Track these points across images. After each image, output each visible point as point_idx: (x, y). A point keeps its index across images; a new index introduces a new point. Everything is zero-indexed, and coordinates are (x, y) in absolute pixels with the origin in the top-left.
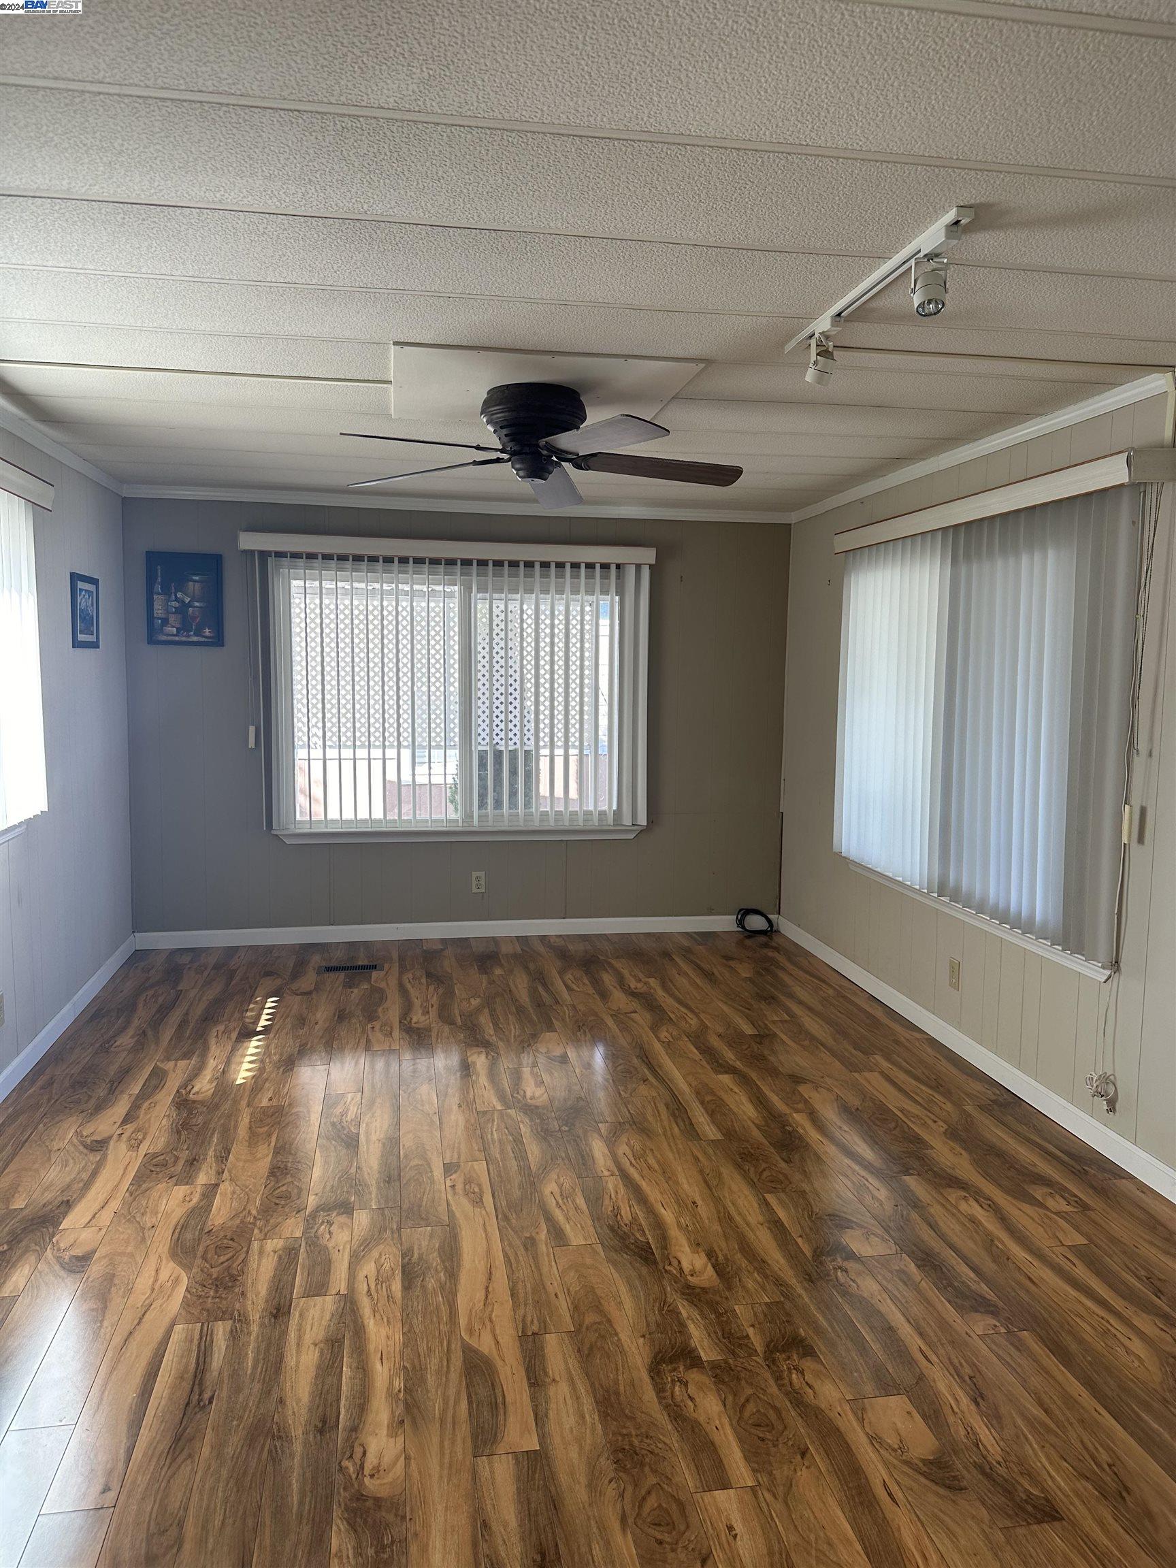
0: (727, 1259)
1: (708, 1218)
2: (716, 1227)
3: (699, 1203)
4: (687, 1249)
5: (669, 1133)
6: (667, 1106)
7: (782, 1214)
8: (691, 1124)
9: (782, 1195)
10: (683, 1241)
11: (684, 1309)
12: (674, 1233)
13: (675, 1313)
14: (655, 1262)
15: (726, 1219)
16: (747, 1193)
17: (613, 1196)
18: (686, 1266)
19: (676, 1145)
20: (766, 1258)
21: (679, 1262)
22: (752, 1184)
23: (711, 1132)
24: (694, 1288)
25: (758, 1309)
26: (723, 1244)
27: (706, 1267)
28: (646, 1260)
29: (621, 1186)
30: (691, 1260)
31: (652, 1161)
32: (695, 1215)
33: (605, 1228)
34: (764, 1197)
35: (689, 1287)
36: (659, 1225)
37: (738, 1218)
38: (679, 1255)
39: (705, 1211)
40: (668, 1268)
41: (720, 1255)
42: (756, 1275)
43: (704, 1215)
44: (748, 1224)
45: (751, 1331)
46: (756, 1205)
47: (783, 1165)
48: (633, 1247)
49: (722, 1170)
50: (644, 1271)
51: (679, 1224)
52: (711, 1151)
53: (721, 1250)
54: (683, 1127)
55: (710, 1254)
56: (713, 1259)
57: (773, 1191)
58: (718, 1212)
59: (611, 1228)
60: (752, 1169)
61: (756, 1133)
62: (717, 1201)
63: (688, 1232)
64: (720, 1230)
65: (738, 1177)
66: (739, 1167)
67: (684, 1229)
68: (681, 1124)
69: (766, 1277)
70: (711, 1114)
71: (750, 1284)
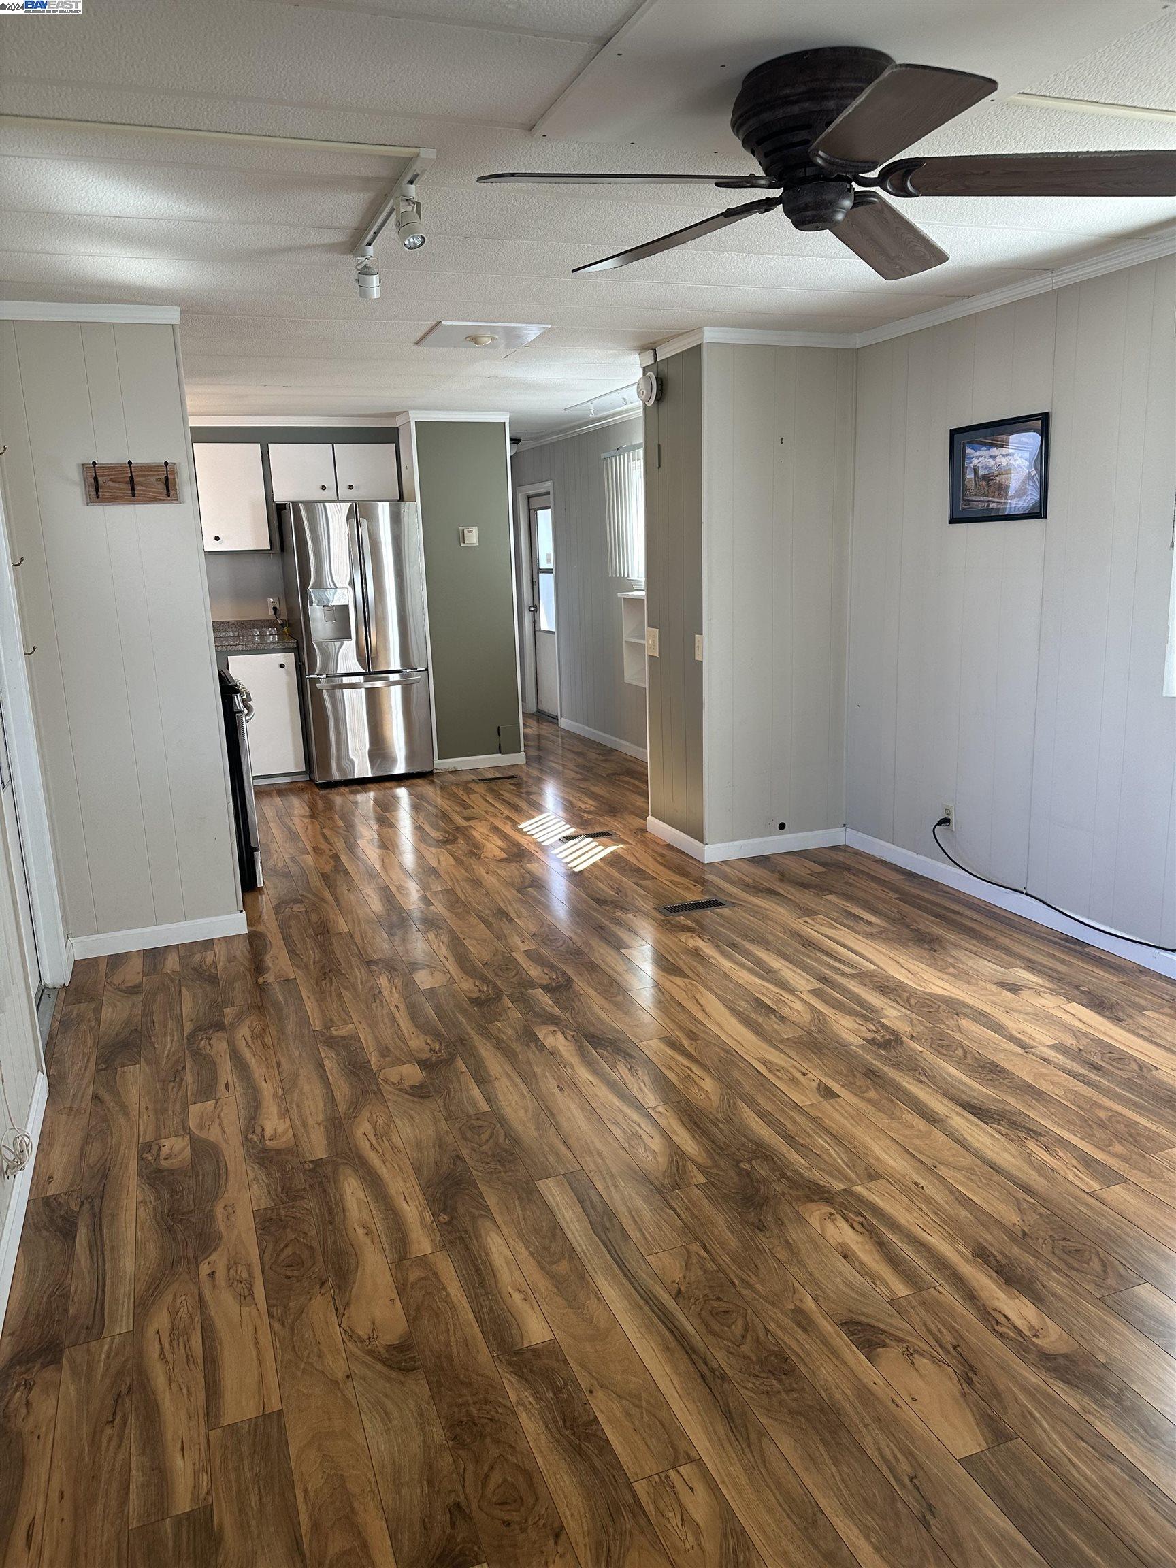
0: (528, 1046)
1: (546, 1077)
2: (538, 1070)
3: (556, 1091)
4: (561, 1048)
5: (609, 1181)
6: (626, 1236)
7: (476, 1092)
8: (581, 1202)
9: (471, 1111)
10: (565, 1054)
11: (557, 1011)
12: (575, 1060)
13: (563, 1008)
14: (585, 1036)
15: (529, 1079)
16: (508, 1110)
17: (642, 1085)
18: (560, 1037)
19: (595, 1162)
20: (494, 1050)
21: (566, 1038)
22: (502, 1121)
23: (554, 1193)
24: (552, 1024)
25: (504, 1017)
26: (531, 1056)
27: (544, 1038)
28: (593, 1036)
29: (639, 1097)
30: (556, 1041)
31: (617, 1132)
32: (559, 1078)
33: (636, 1055)
34: (491, 1106)
35: (556, 1024)
36: (590, 1064)
37: (519, 1081)
38: (567, 1044)
39: (550, 1084)
40: (574, 1033)
41: (534, 1048)
42: (505, 1038)
43: (551, 1079)
44: (509, 1077)
45: (510, 1005)
46: (500, 1097)
47: (465, 1152)
48: (607, 1044)
49: (535, 1134)
50: (592, 1029)
51: (573, 1068)
52: (551, 1159)
53: (533, 1052)
54: (592, 1193)
55: (542, 1047)
56: (539, 1044)
57: (480, 1116)
58: (537, 1084)
59: (631, 1056)
60: (501, 1140)
61: (492, 1200)
62: (538, 1096)
63: (563, 1062)
64: (535, 1068)
65: (519, 1128)
66: (515, 1141)
67: (566, 1064)
68: (595, 1199)
69: (496, 1038)
70: (556, 1230)
71: (510, 1031)
